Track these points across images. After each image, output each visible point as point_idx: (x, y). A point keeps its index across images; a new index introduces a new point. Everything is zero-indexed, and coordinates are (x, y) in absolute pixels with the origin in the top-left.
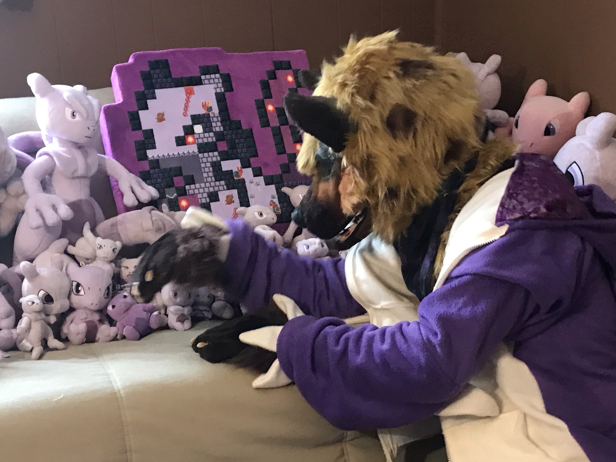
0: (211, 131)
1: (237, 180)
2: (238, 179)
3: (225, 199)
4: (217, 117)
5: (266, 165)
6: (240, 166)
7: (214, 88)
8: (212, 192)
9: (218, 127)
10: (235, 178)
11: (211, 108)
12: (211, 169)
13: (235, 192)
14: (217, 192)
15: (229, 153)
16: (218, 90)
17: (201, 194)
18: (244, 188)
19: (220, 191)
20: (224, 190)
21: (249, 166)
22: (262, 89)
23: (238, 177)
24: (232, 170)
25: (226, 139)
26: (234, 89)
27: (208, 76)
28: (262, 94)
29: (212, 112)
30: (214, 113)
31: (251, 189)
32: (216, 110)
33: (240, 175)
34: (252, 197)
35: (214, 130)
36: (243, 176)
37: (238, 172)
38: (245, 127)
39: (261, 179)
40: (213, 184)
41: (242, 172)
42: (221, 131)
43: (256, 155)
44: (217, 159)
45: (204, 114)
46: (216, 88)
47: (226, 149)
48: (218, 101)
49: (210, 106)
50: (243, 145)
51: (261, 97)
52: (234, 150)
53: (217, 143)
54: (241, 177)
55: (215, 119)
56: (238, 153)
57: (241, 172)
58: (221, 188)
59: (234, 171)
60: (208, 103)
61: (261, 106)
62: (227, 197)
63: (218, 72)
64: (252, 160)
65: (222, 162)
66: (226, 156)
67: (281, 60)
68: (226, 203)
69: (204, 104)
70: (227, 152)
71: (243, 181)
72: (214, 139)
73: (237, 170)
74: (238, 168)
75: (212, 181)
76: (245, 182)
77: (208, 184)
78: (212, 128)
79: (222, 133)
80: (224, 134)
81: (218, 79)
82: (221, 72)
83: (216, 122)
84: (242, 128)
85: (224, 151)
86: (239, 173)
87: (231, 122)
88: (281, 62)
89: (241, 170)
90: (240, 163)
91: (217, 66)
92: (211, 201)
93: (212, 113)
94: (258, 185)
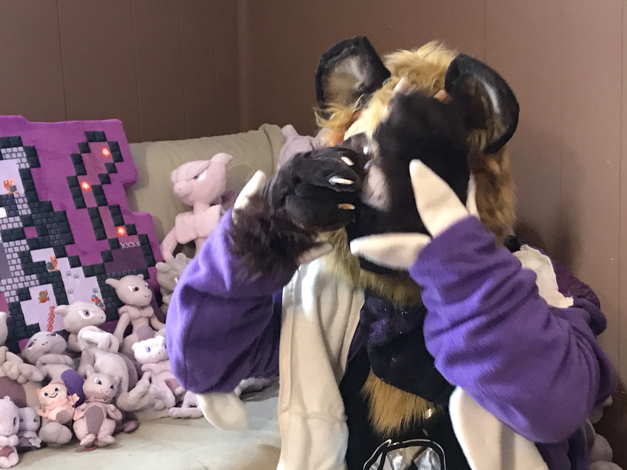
0: (17, 215)
1: (51, 273)
2: (52, 271)
3: (39, 296)
4: (23, 198)
5: (85, 253)
6: (53, 255)
7: (17, 164)
8: (22, 289)
9: (24, 209)
10: (49, 270)
11: (15, 187)
12: (19, 261)
13: (49, 288)
14: (28, 288)
15: (40, 241)
16: (23, 166)
17: (8, 292)
18: (60, 282)
19: (31, 286)
20: (36, 285)
21: (65, 255)
22: (74, 164)
23: (52, 270)
24: (44, 262)
25: (35, 223)
26: (42, 165)
27: (9, 150)
28: (74, 170)
29: (17, 191)
30: (19, 194)
31: (69, 283)
32: (21, 190)
33: (54, 266)
34: (71, 293)
35: (20, 214)
36: (58, 268)
37: (52, 263)
38: (57, 209)
39: (79, 271)
40: (22, 279)
41: (57, 263)
42: (28, 215)
43: (72, 242)
44: (26, 249)
45: (7, 195)
46: (19, 164)
47: (36, 236)
48: (24, 179)
49: (13, 184)
50: (56, 231)
51: (73, 173)
52: (45, 237)
53: (26, 229)
54: (56, 268)
55: (21, 201)
56: (50, 241)
57: (55, 263)
58: (32, 283)
59: (46, 263)
60: (11, 181)
61: (75, 184)
62: (41, 293)
63: (21, 145)
64: (68, 248)
65: (32, 252)
66: (36, 245)
67: (94, 130)
68: (39, 301)
69: (6, 182)
70: (37, 240)
71: (59, 273)
72: (21, 225)
73: (50, 261)
74: (51, 257)
75: (21, 276)
76: (60, 275)
77: (16, 280)
78: (17, 211)
79: (30, 217)
80: (33, 218)
81: (22, 152)
82: (24, 145)
83: (22, 204)
84: (53, 210)
85: (34, 239)
86: (54, 265)
87: (41, 204)
88: (94, 132)
89: (56, 261)
90: (54, 253)
91: (20, 138)
92: (22, 300)
93: (16, 193)
94: (76, 277)
